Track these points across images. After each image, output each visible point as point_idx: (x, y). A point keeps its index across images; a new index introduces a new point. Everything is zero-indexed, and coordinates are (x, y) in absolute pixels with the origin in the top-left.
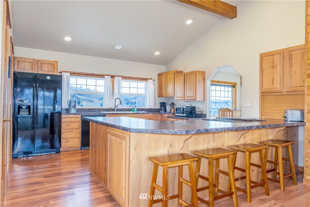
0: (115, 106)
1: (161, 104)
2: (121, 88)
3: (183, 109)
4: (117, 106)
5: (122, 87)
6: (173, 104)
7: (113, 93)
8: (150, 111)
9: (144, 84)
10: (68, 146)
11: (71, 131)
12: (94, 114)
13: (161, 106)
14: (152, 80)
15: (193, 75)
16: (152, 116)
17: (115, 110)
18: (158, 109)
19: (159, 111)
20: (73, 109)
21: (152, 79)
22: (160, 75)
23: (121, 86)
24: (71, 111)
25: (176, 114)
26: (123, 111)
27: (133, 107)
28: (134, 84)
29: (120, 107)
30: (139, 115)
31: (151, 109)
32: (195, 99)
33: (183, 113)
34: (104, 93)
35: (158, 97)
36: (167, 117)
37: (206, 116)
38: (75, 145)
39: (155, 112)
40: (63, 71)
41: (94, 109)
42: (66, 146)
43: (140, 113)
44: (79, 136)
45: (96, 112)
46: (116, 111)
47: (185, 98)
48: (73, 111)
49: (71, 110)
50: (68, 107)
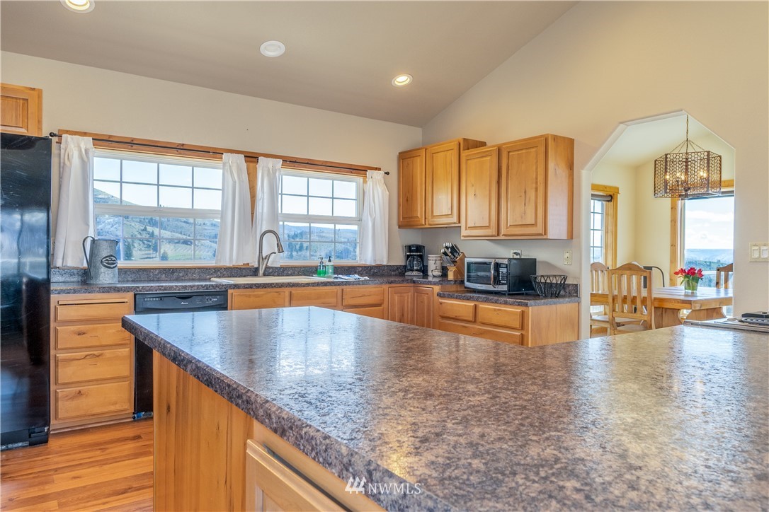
0: (261, 259)
1: (410, 250)
2: (280, 196)
3: (497, 266)
4: (268, 257)
5: (282, 194)
6: (454, 250)
7: (252, 213)
8: (374, 272)
9: (354, 184)
10: (82, 413)
11: (95, 353)
12: (185, 287)
13: (408, 256)
14: (382, 173)
15: (534, 150)
16: (386, 293)
17: (261, 272)
18: (398, 267)
19: (402, 274)
20: (103, 269)
21: (379, 169)
22: (405, 157)
23: (280, 192)
24: (97, 277)
25: (467, 284)
26: (288, 275)
27: (321, 262)
28: (321, 184)
29: (278, 261)
30: (344, 287)
31: (379, 267)
32: (541, 235)
33: (497, 281)
34: (222, 214)
35: (400, 227)
36: (439, 295)
37: (577, 292)
38: (113, 408)
39: (391, 275)
40: (67, 132)
41: (187, 271)
42: (74, 414)
43: (347, 283)
44: (126, 373)
45: (193, 280)
46: (264, 275)
47: (503, 231)
48: (106, 277)
49: (97, 275)
50: (85, 265)
